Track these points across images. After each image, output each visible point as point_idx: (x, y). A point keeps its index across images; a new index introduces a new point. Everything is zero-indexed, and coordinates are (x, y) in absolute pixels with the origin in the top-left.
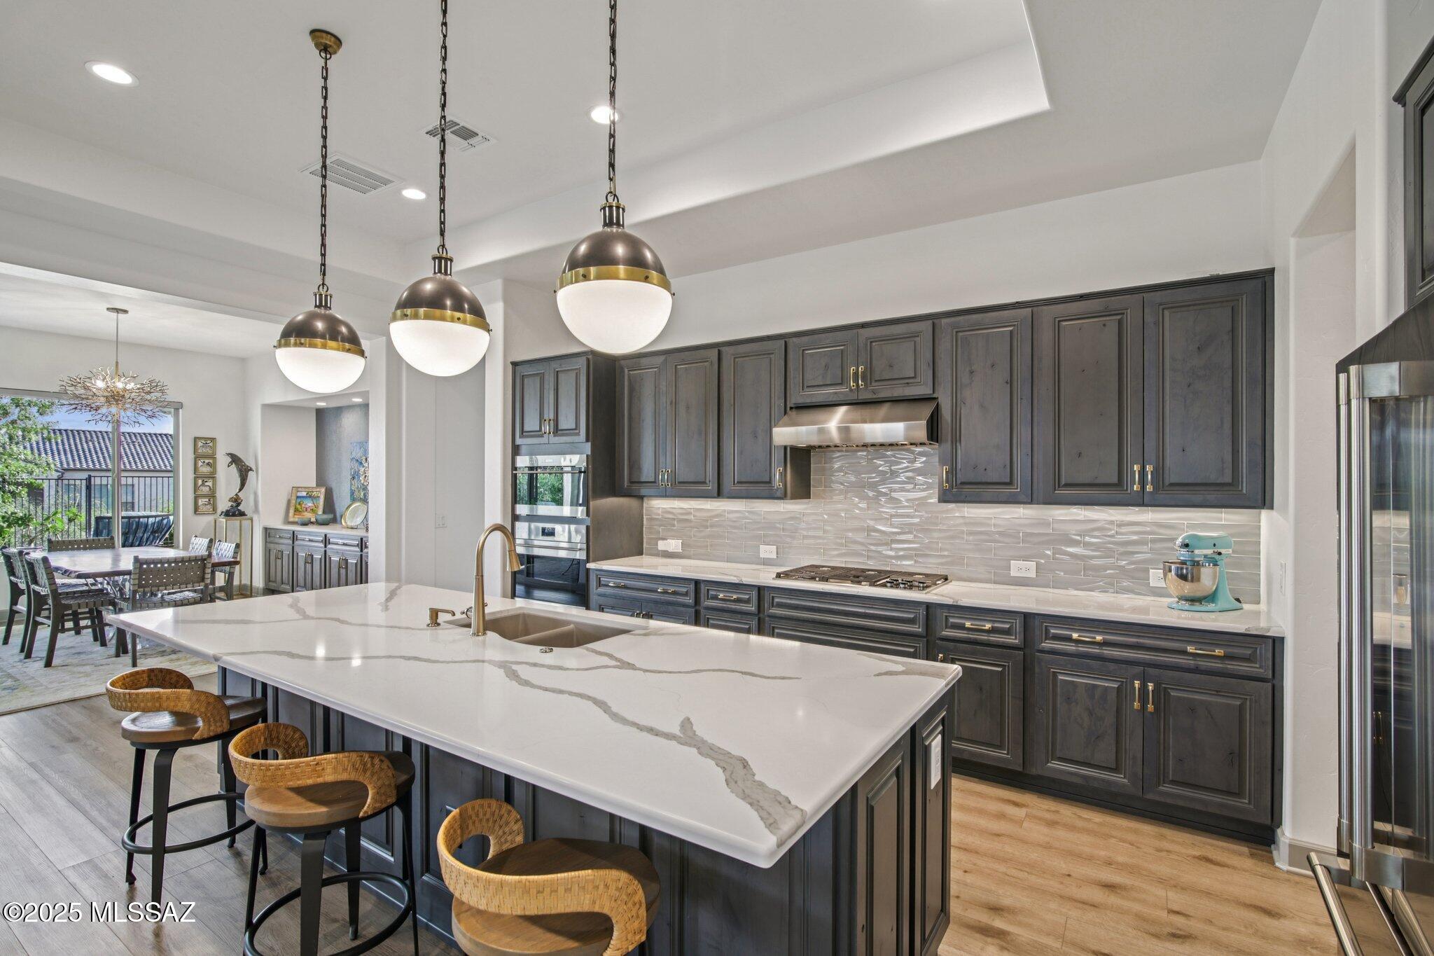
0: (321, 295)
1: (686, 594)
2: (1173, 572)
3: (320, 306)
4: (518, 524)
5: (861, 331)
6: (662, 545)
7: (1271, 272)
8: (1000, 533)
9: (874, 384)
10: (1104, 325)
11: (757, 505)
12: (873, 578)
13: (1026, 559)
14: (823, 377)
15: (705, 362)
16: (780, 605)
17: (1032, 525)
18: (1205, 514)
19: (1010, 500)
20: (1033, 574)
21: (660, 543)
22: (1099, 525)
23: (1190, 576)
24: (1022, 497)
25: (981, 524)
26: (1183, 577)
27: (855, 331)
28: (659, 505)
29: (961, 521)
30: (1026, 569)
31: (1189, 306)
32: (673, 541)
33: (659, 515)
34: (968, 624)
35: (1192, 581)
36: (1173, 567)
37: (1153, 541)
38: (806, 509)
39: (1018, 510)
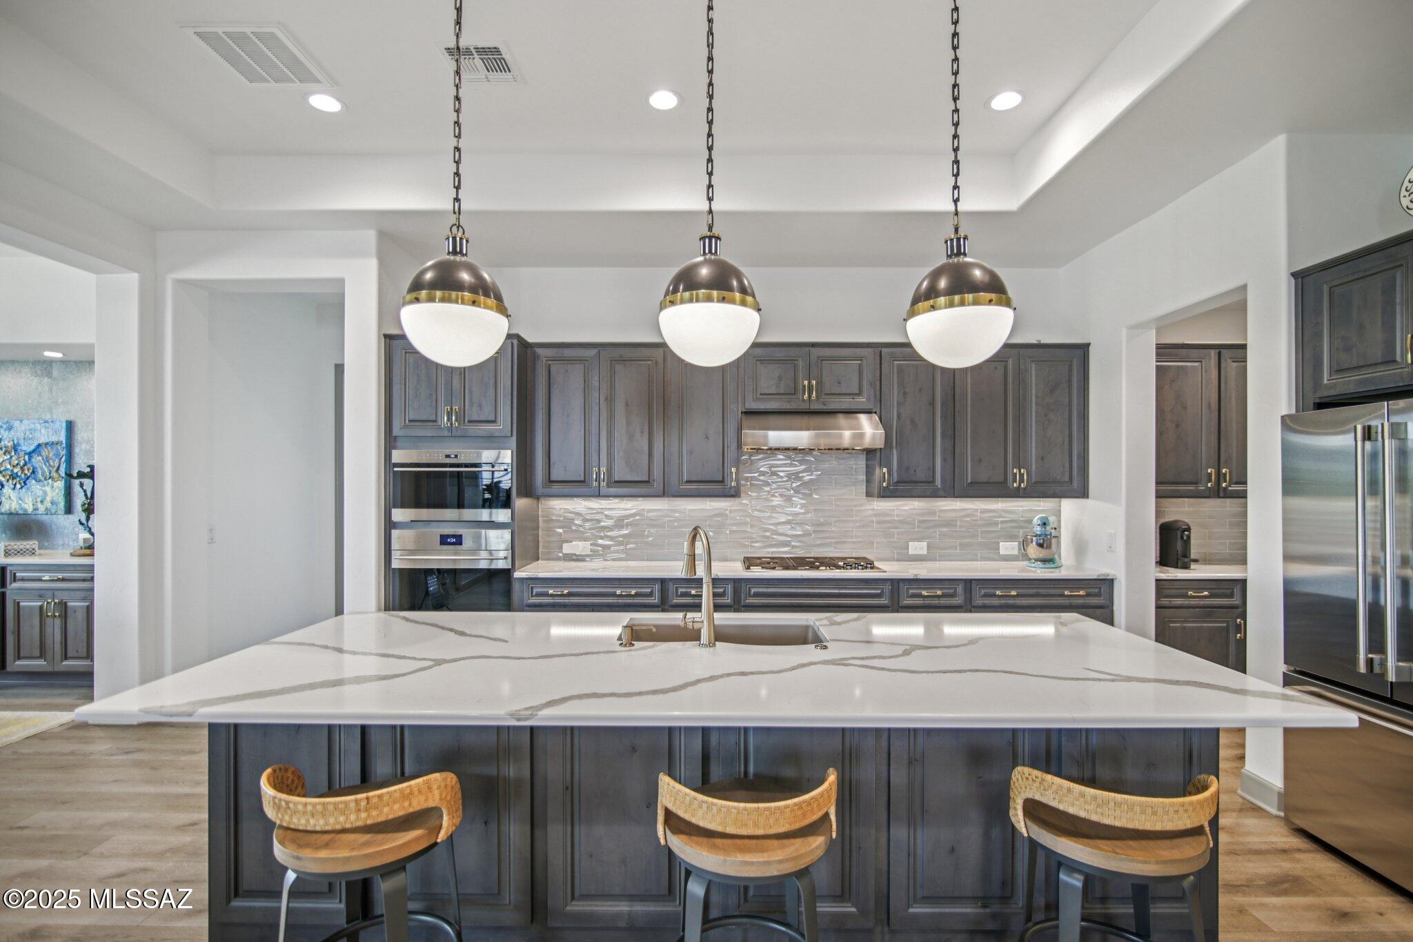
0: (454, 239)
1: (651, 594)
2: (1034, 543)
3: (454, 252)
4: (395, 533)
5: (812, 350)
6: (567, 548)
7: (1088, 345)
8: (900, 522)
9: (823, 397)
10: (996, 368)
11: (677, 503)
12: (812, 564)
13: (919, 540)
14: (777, 387)
15: (650, 360)
16: (757, 595)
17: (922, 514)
18: (1031, 503)
19: (933, 495)
20: (925, 552)
21: (565, 546)
22: (967, 512)
23: (1045, 545)
24: (941, 493)
25: (887, 515)
26: (1041, 546)
27: (807, 349)
28: (559, 506)
29: (871, 512)
30: (918, 548)
31: (1045, 361)
32: (580, 543)
33: (560, 516)
34: (925, 593)
35: (1046, 548)
36: (1034, 539)
37: (1002, 522)
38: (732, 506)
39: (913, 503)
